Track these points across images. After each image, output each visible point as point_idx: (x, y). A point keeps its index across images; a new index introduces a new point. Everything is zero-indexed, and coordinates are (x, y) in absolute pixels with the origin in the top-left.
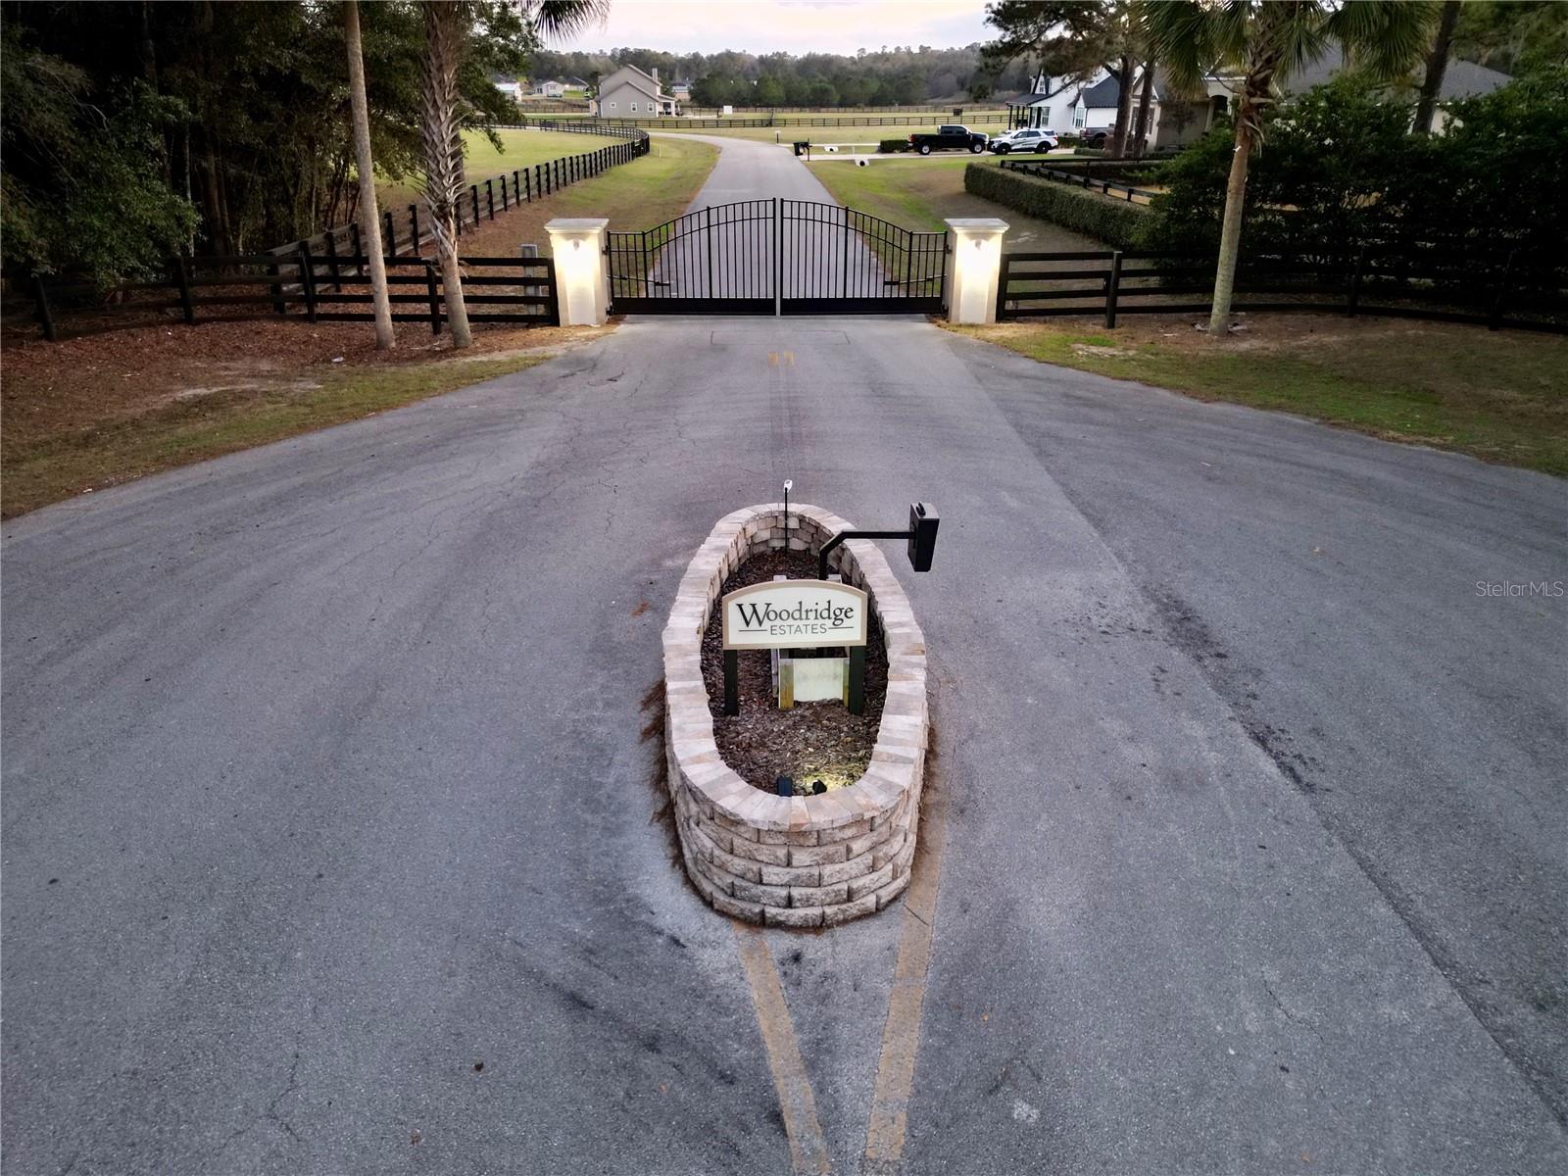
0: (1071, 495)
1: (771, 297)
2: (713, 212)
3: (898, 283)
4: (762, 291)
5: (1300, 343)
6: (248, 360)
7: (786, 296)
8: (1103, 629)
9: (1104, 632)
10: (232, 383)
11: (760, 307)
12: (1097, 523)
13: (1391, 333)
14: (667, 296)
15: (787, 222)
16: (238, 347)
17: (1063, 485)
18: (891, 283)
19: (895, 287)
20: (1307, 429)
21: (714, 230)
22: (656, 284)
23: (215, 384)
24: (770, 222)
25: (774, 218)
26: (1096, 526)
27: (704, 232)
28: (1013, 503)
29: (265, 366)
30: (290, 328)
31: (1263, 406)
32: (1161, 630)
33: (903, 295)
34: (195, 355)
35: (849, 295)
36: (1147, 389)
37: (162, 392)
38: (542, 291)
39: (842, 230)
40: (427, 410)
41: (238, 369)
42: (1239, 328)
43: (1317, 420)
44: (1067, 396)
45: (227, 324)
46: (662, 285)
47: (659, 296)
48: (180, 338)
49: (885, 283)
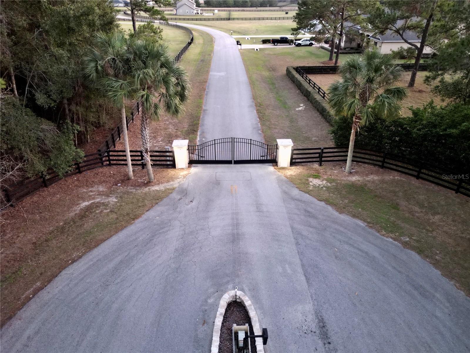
0: (303, 266)
1: (231, 160)
2: (216, 141)
3: (264, 156)
4: (229, 158)
5: (368, 179)
6: (96, 186)
7: (235, 160)
8: (305, 331)
9: (305, 333)
10: (94, 199)
11: (229, 162)
12: (308, 280)
13: (391, 177)
14: (204, 159)
15: (235, 143)
16: (93, 181)
17: (301, 260)
18: (263, 156)
19: (263, 157)
20: (363, 229)
21: (216, 145)
22: (201, 157)
23: (90, 200)
24: (231, 143)
25: (232, 142)
26: (308, 282)
27: (214, 145)
28: (289, 271)
29: (101, 189)
30: (105, 170)
31: (354, 216)
32: (318, 332)
33: (266, 159)
34: (83, 187)
35: (251, 159)
36: (326, 206)
37: (78, 205)
38: (171, 159)
39: (250, 145)
40: (146, 220)
41: (94, 191)
42: (353, 171)
43: (366, 224)
44: (306, 211)
45: (89, 171)
46: (203, 157)
47: (202, 159)
48: (78, 180)
49: (261, 156)
